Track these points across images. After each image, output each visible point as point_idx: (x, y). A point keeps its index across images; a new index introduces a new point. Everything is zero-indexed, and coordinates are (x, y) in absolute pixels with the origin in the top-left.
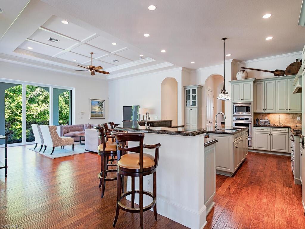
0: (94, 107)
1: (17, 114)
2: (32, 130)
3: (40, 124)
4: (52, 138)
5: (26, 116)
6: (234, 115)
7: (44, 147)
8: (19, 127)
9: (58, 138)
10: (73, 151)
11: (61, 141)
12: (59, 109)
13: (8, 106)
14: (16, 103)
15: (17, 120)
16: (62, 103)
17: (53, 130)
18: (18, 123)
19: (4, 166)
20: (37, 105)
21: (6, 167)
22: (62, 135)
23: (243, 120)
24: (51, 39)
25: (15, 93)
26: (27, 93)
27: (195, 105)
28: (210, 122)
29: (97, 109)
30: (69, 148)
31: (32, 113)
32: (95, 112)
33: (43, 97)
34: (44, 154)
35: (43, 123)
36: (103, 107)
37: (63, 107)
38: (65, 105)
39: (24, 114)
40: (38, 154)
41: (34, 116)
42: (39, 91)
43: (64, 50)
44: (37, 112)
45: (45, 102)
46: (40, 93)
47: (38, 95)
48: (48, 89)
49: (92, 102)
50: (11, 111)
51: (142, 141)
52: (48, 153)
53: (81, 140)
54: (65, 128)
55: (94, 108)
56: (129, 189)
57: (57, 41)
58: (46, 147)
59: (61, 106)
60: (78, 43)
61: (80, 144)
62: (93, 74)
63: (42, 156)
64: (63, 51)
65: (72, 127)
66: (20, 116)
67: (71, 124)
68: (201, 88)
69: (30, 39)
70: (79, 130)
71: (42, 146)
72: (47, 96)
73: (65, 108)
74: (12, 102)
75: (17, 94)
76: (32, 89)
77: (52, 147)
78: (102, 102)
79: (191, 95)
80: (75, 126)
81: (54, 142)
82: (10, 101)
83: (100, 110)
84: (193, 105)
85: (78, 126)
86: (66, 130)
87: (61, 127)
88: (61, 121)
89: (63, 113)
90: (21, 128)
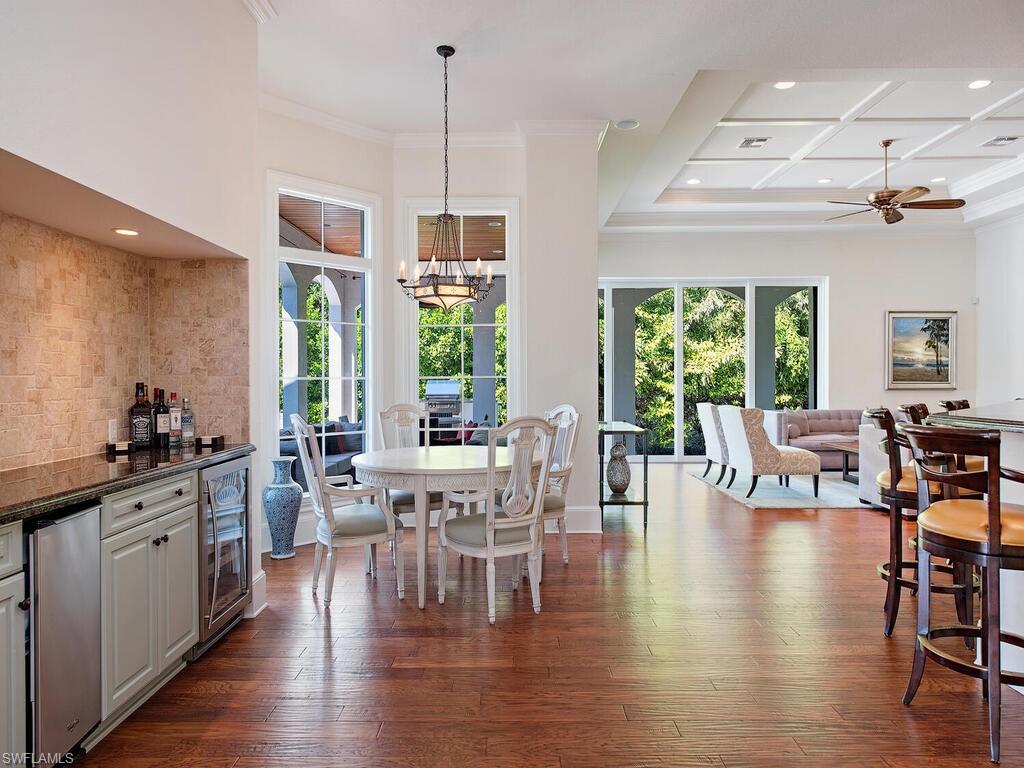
0: (907, 342)
1: (661, 373)
2: (697, 421)
3: (719, 404)
4: (751, 448)
5: (682, 381)
7: (729, 474)
8: (665, 411)
9: (767, 448)
10: (816, 495)
11: (778, 460)
12: (777, 356)
13: (640, 350)
14: (658, 341)
15: (660, 391)
16: (789, 331)
17: (754, 421)
18: (663, 400)
19: (642, 500)
20: (710, 343)
21: (645, 504)
22: (783, 441)
24: (748, 142)
25: (656, 310)
26: (686, 308)
29: (919, 351)
30: (801, 484)
31: (699, 372)
32: (908, 364)
33: (729, 314)
34: (730, 492)
35: (728, 400)
36: (946, 342)
37: (792, 346)
38: (798, 341)
39: (679, 373)
40: (712, 489)
41: (703, 379)
42: (716, 299)
43: (788, 159)
44: (711, 367)
45: (734, 330)
46: (720, 304)
47: (714, 313)
48: (740, 292)
49: (898, 326)
50: (647, 366)
51: (994, 456)
52: (739, 492)
53: (847, 468)
54: (791, 420)
55: (907, 346)
57: (765, 140)
58: (734, 471)
59: (785, 345)
60: (831, 127)
61: (844, 479)
62: (893, 218)
63: (725, 497)
64: (782, 165)
65: (819, 419)
66: (666, 380)
67: (816, 407)
69: (694, 160)
70: (842, 431)
71: (724, 467)
72: (739, 311)
73: (797, 348)
74: (649, 338)
75: (660, 313)
76: (698, 294)
77: (750, 474)
78: (946, 321)
80: (829, 414)
81: (756, 461)
82: (643, 334)
83: (932, 352)
85: (839, 415)
86: (795, 426)
87: (780, 416)
88: (786, 398)
89: (791, 367)
90: (669, 417)
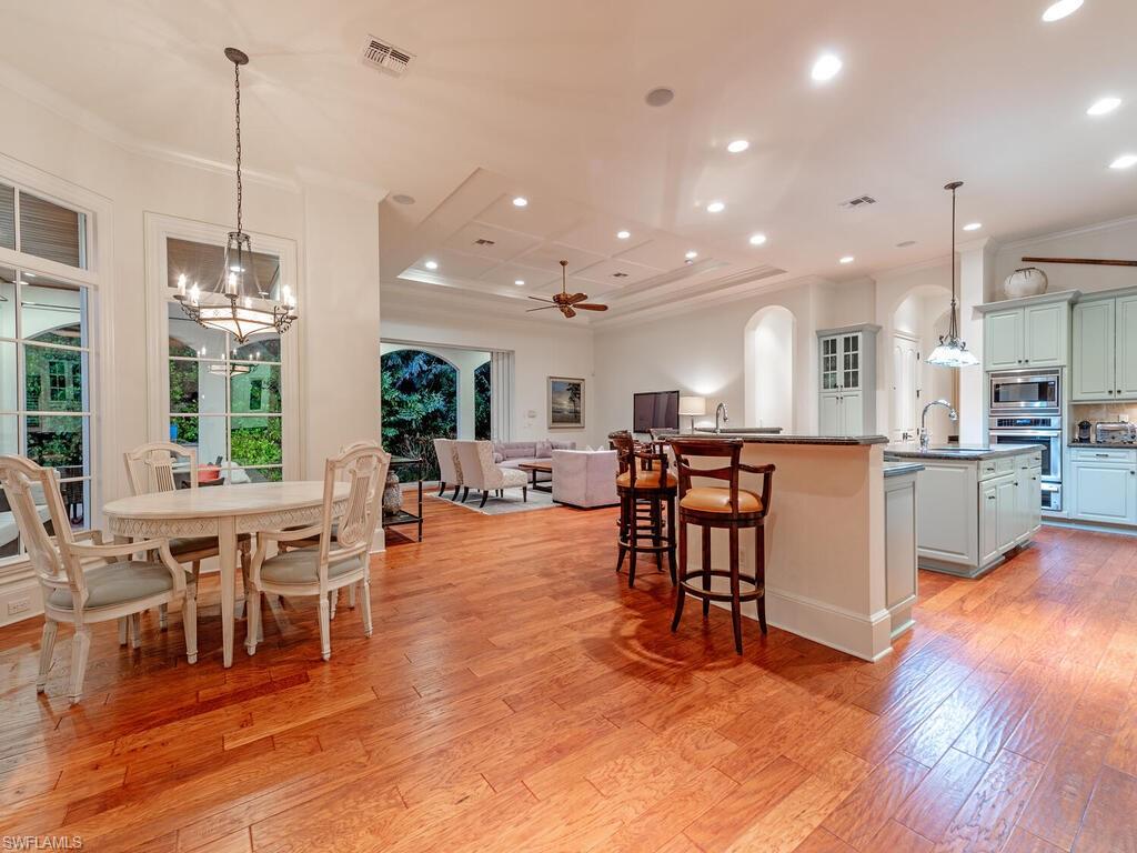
0: (560, 397)
6: (992, 412)
7: (461, 491)
9: (495, 470)
10: (526, 501)
11: (501, 478)
17: (486, 450)
20: (419, 397)
21: (421, 520)
23: (1030, 425)
24: (481, 242)
27: (855, 384)
28: (905, 436)
29: (566, 404)
31: (409, 418)
32: (560, 411)
33: (431, 376)
34: (465, 505)
36: (579, 398)
41: (414, 424)
42: (421, 363)
44: (421, 415)
46: (425, 367)
47: (420, 374)
49: (556, 386)
51: (736, 457)
53: (536, 480)
55: (560, 400)
56: (695, 563)
57: (493, 243)
58: (467, 490)
61: (536, 489)
62: (569, 314)
65: (512, 449)
68: (875, 333)
70: (526, 456)
71: (457, 488)
78: (579, 385)
79: (840, 354)
80: (518, 446)
81: (488, 479)
83: (572, 404)
84: (847, 385)
85: (523, 446)
86: (499, 454)
